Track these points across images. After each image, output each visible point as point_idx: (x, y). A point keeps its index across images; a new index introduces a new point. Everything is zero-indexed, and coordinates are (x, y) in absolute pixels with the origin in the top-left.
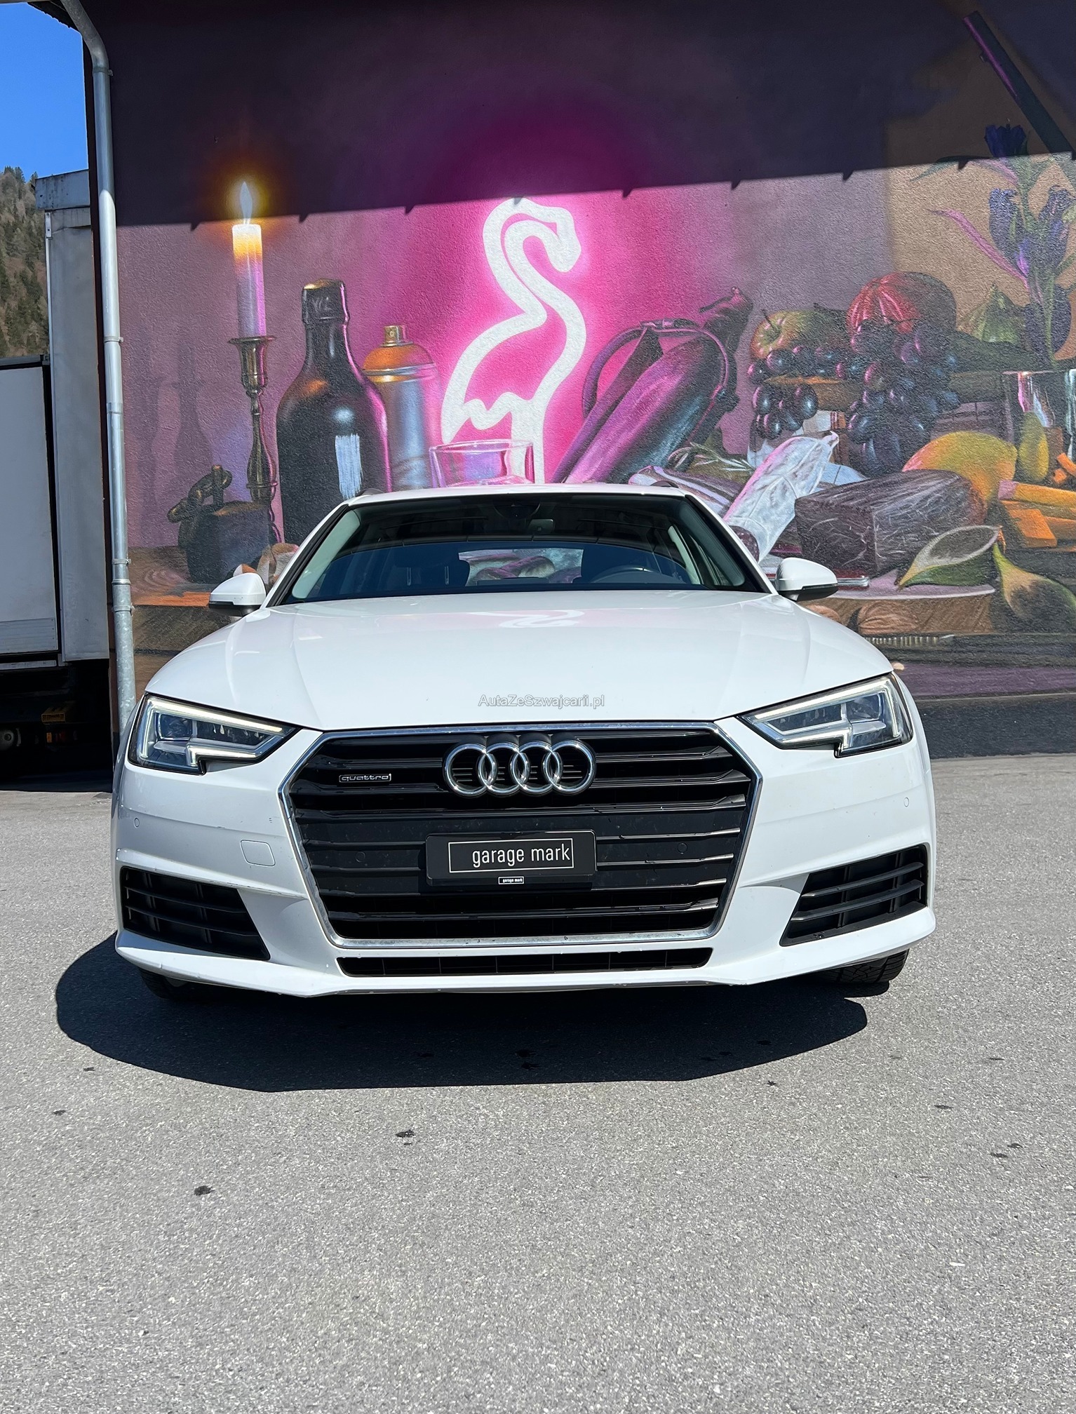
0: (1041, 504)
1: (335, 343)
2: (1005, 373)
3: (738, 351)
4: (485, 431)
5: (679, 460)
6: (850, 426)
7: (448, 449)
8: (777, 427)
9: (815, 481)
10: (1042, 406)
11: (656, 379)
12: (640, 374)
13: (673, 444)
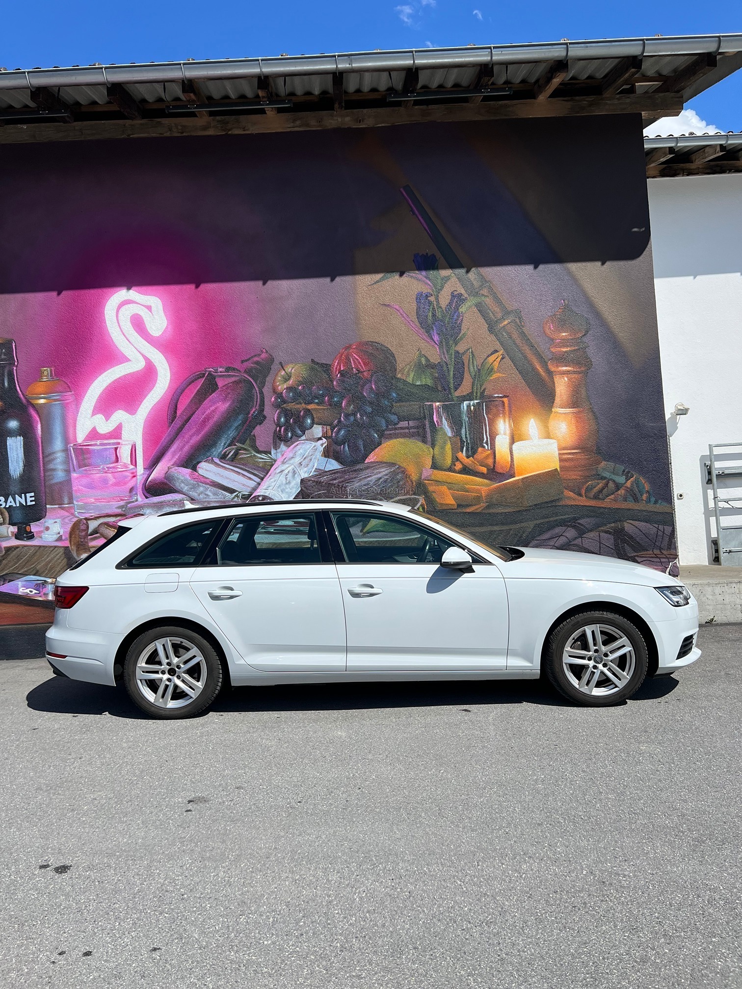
0: (447, 483)
1: (9, 378)
2: (426, 403)
3: (265, 387)
4: (105, 434)
5: (229, 454)
6: (334, 435)
7: (81, 446)
8: (290, 435)
9: (313, 468)
10: (448, 423)
11: (214, 403)
12: (205, 400)
13: (225, 444)
